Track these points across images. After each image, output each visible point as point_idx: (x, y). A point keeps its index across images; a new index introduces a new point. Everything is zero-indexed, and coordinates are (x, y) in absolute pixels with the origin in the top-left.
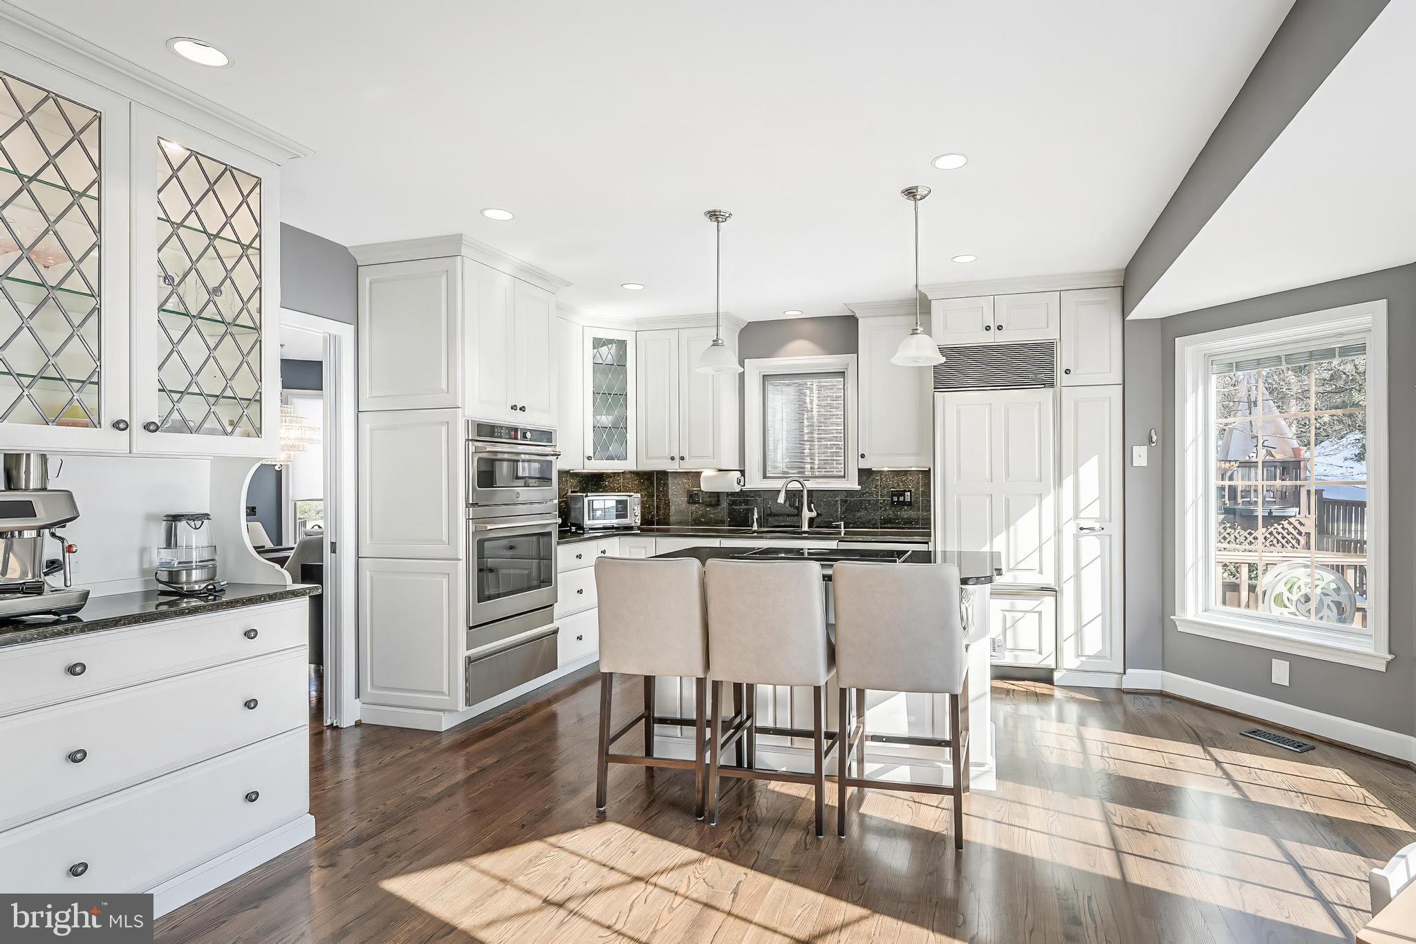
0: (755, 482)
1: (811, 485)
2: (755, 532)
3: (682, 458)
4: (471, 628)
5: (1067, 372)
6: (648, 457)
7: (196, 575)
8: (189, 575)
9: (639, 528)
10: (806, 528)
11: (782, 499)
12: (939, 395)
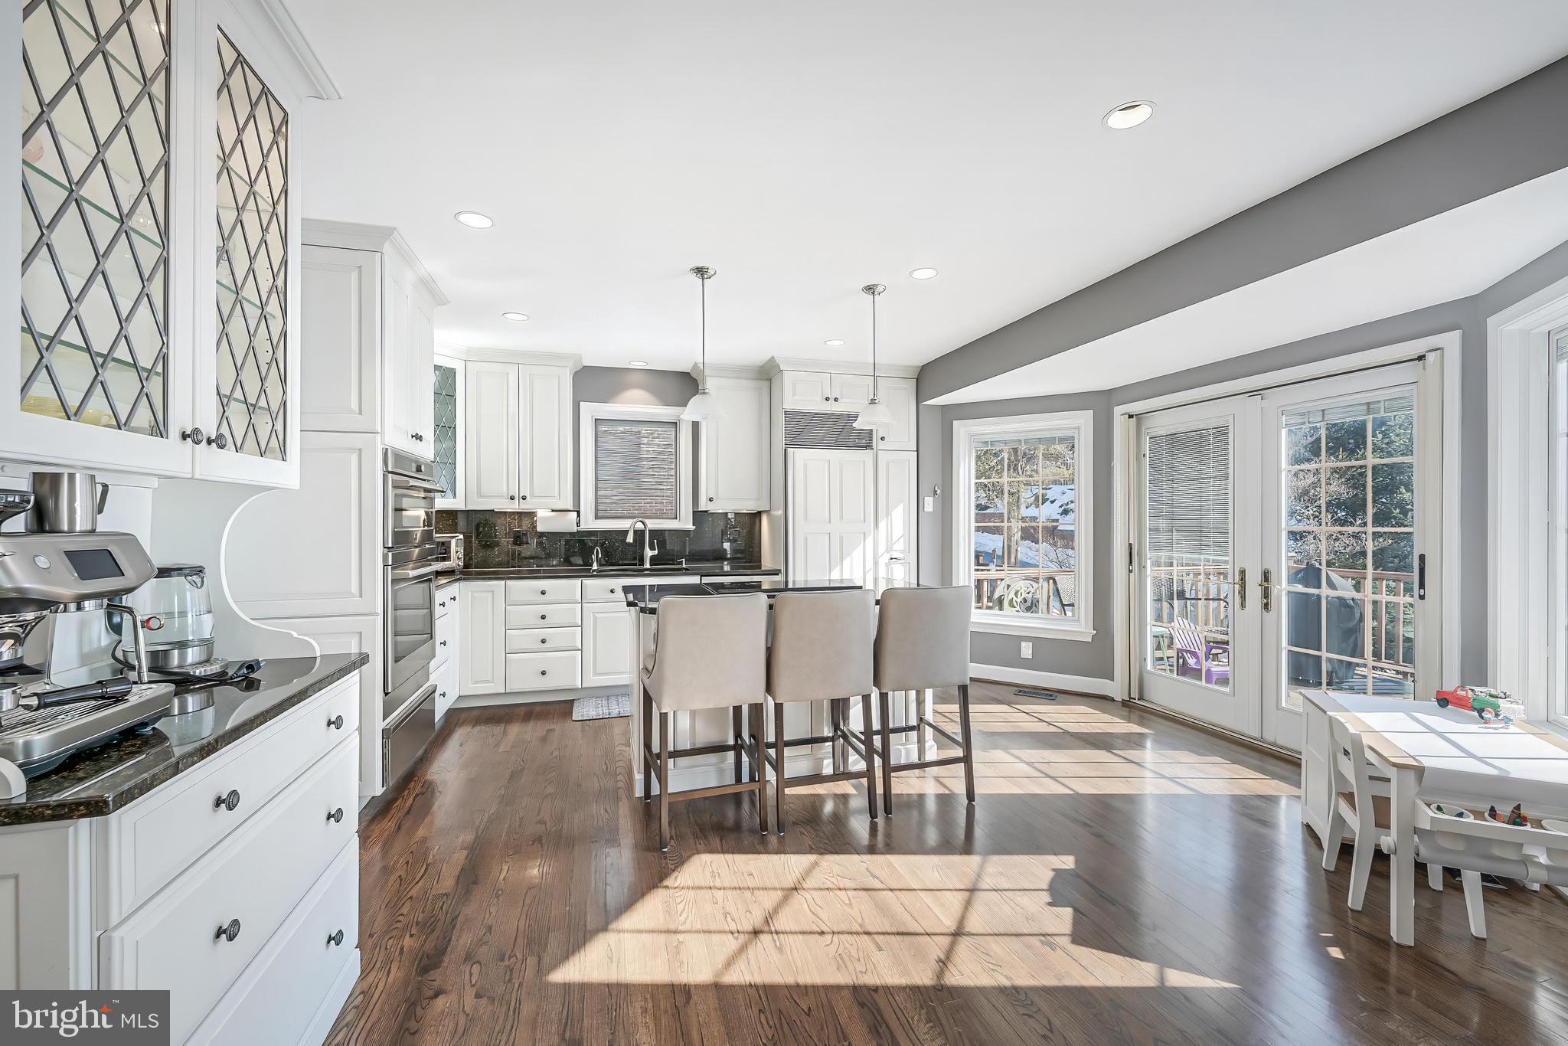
0: (590, 523)
1: (653, 524)
2: (594, 571)
3: (523, 498)
4: (386, 695)
5: (883, 439)
6: (480, 495)
9: (463, 573)
10: (647, 565)
11: (630, 539)
12: (790, 451)
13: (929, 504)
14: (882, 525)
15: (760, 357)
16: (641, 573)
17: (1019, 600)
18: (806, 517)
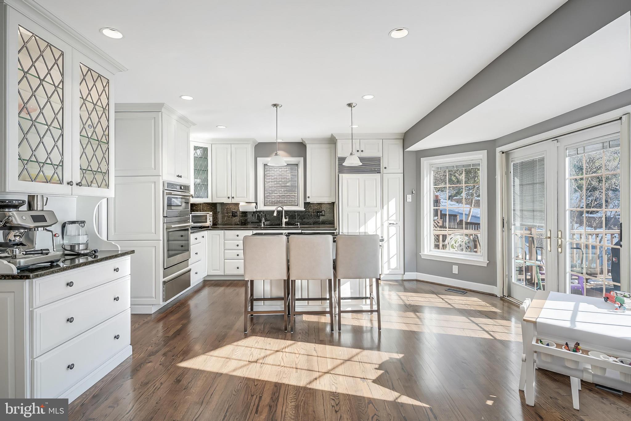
0: (261, 207)
1: (286, 208)
2: (262, 227)
3: (233, 198)
4: (165, 269)
5: (385, 168)
6: (217, 197)
7: (82, 247)
8: (79, 247)
9: (211, 227)
10: (284, 226)
11: (275, 214)
12: (340, 175)
13: (409, 198)
14: (385, 207)
15: (327, 133)
16: (282, 228)
17: (457, 245)
18: (348, 205)
